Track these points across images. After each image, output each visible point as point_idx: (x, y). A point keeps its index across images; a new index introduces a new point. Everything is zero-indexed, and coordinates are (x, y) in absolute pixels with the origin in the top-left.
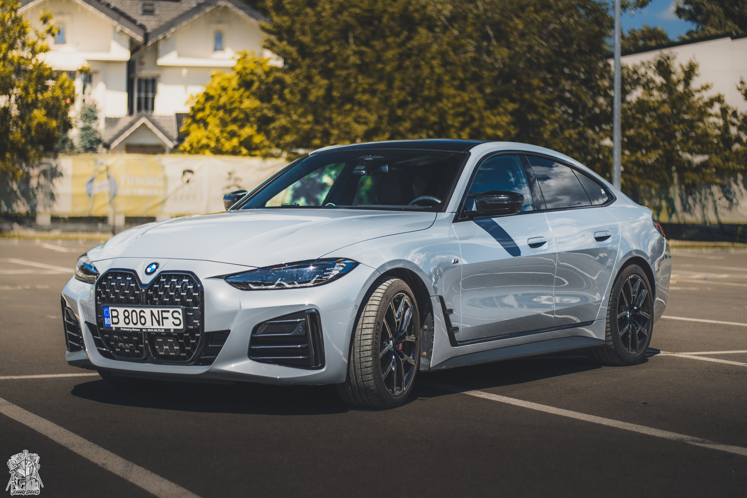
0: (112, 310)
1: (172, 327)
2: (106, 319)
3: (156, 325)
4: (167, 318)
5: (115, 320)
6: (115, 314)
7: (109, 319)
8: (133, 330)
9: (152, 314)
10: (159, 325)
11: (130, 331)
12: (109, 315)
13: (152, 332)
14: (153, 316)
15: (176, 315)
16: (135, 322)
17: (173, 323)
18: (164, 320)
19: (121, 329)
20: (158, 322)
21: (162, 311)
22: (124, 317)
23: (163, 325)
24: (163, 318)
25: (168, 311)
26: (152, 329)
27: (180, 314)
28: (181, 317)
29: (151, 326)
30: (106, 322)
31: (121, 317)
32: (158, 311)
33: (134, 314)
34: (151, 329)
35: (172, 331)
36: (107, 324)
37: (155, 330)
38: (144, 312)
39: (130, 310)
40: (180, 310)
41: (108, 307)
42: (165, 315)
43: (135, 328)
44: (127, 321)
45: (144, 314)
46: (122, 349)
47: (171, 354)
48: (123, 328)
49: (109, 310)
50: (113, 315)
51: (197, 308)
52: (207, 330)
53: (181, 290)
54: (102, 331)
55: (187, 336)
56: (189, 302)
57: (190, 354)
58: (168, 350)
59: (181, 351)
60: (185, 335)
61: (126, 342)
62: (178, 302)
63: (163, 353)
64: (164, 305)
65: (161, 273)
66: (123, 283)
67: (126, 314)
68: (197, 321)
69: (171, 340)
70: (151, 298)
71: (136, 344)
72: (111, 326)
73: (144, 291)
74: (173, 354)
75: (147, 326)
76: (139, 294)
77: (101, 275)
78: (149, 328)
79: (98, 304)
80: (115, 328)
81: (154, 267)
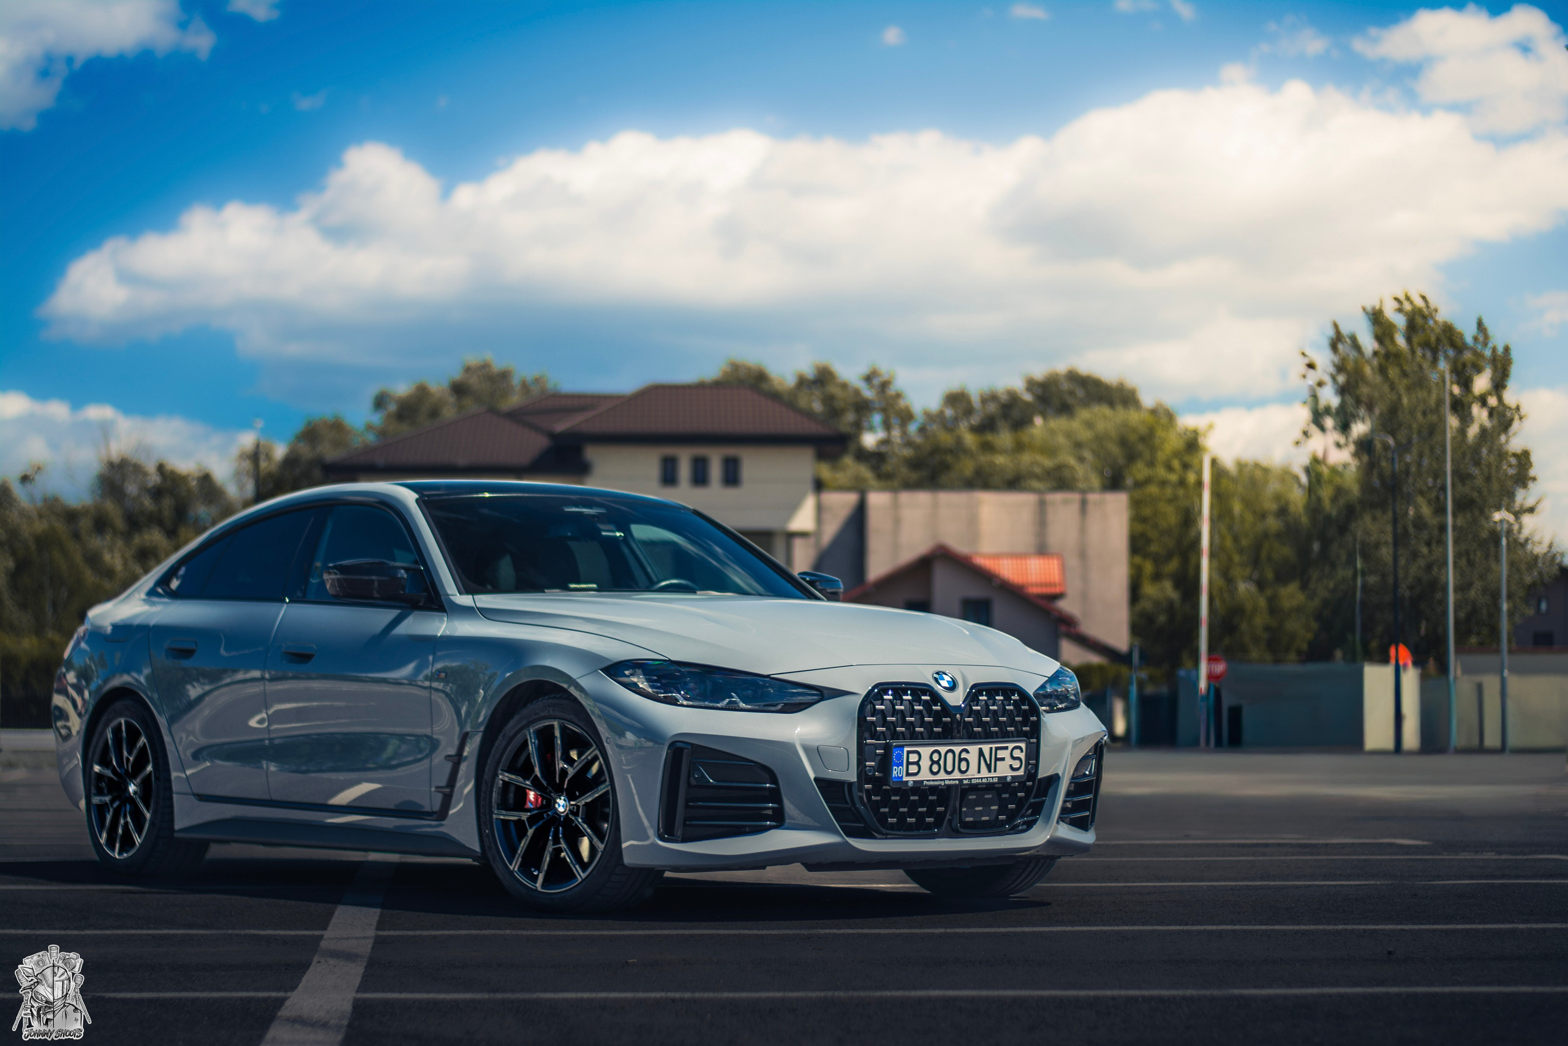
0: (909, 752)
1: (1010, 774)
2: (894, 767)
3: (984, 773)
4: (1003, 759)
5: (913, 769)
6: (913, 758)
7: (901, 768)
8: (947, 782)
9: (981, 753)
10: (990, 771)
11: (941, 785)
12: (903, 761)
13: (979, 784)
14: (982, 758)
15: (1017, 753)
16: (949, 769)
17: (1011, 766)
18: (998, 763)
19: (925, 783)
20: (989, 767)
21: (997, 749)
22: (930, 763)
23: (995, 771)
24: (997, 759)
25: (1006, 748)
26: (979, 778)
27: (1022, 751)
28: (1022, 756)
29: (977, 773)
30: (895, 772)
31: (925, 763)
32: (991, 748)
33: (950, 755)
34: (976, 778)
35: (1009, 779)
36: (895, 777)
37: (984, 781)
38: (967, 751)
39: (943, 750)
40: (1023, 745)
41: (902, 747)
42: (1000, 754)
43: (950, 780)
44: (935, 768)
45: (968, 754)
46: (902, 818)
47: (984, 819)
48: (927, 781)
49: (903, 752)
50: (910, 760)
51: (1034, 740)
52: (1040, 776)
53: (1015, 713)
54: (867, 791)
55: (1015, 787)
56: (1026, 732)
57: (1012, 815)
58: (982, 813)
59: (999, 812)
60: (1012, 785)
61: (913, 806)
62: (1012, 732)
63: (971, 819)
64: (998, 738)
65: (974, 686)
66: (920, 706)
67: (936, 757)
68: (1033, 762)
69: (990, 796)
70: (970, 728)
71: (932, 806)
72: (904, 780)
73: (958, 716)
74: (987, 818)
75: (969, 775)
76: (951, 722)
77: (864, 693)
78: (974, 778)
79: (866, 744)
80: (912, 782)
81: (947, 678)
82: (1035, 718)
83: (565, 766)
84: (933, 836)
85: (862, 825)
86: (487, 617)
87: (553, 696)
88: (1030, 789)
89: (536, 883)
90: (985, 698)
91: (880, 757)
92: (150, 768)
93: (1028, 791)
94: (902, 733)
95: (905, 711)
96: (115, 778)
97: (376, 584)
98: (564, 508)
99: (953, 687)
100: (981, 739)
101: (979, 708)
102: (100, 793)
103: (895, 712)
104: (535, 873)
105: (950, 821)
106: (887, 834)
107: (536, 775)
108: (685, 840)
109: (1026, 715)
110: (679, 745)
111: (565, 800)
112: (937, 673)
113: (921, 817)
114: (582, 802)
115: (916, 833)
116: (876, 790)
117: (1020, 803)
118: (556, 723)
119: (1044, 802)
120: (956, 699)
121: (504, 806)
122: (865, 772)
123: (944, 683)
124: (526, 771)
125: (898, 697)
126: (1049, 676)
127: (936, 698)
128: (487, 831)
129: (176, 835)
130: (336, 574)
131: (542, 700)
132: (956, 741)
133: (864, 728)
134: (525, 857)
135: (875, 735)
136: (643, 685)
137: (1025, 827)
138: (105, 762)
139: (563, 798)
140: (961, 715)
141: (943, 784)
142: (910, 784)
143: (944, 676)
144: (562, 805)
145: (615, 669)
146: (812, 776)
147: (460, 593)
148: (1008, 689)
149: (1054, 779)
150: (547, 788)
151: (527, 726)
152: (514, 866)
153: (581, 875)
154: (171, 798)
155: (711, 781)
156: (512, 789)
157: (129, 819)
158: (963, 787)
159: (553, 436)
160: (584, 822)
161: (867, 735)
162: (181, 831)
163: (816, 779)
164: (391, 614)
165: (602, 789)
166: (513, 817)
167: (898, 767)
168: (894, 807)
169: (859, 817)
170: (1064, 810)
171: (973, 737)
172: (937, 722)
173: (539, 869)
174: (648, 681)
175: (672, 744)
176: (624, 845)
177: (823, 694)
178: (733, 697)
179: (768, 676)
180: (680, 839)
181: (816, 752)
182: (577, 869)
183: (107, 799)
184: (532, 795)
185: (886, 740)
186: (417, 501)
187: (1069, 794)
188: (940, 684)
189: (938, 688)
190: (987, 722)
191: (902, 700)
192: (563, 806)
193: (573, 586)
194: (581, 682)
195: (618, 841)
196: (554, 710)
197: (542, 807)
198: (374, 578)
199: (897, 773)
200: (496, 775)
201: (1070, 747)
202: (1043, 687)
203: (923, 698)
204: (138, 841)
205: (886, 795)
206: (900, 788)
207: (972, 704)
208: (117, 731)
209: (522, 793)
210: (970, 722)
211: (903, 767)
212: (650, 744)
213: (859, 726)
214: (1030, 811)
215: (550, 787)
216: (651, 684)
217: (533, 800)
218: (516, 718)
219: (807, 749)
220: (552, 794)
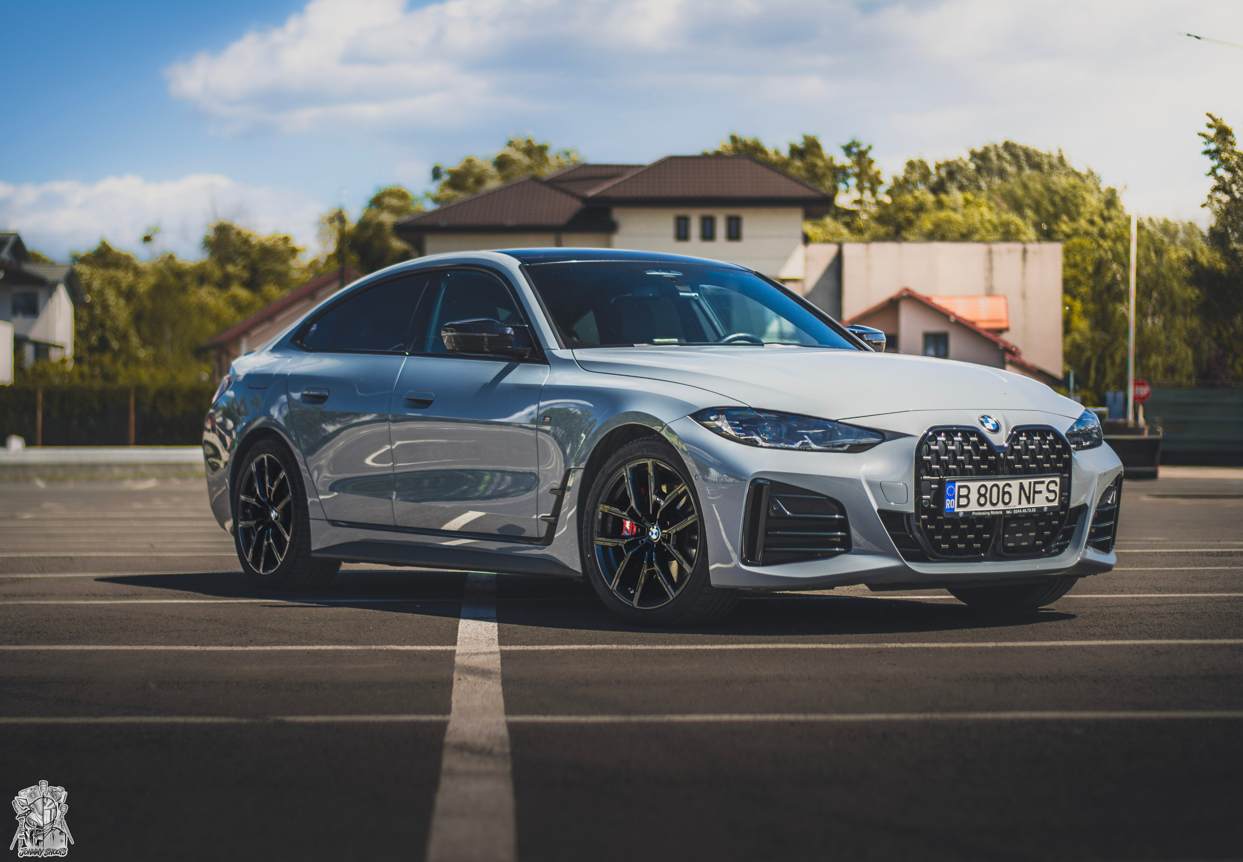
0: (960, 487)
1: (1046, 504)
2: (947, 500)
3: (1024, 504)
4: (1040, 492)
5: (963, 501)
6: (964, 492)
7: (953, 500)
8: (992, 513)
9: (1022, 487)
10: (1029, 502)
11: (987, 515)
12: (954, 495)
13: (1019, 513)
14: (1022, 491)
15: (1052, 487)
16: (994, 501)
17: (1047, 498)
18: (1036, 495)
19: (973, 513)
20: (1028, 499)
21: (1035, 483)
22: (978, 495)
23: (1034, 502)
24: (1035, 492)
25: (1043, 482)
26: (1020, 509)
27: (1056, 485)
28: (1057, 489)
29: (1017, 504)
30: (947, 506)
31: (974, 496)
32: (1030, 483)
33: (995, 489)
34: (1018, 509)
35: (1045, 509)
36: (948, 509)
37: (1025, 511)
38: (1010, 486)
39: (989, 484)
40: (1057, 480)
41: (954, 481)
42: (1039, 487)
43: (995, 511)
44: (982, 500)
45: (1010, 488)
46: (953, 543)
47: (1023, 544)
48: (976, 511)
49: (955, 487)
50: (961, 494)
51: (1067, 475)
52: (1073, 505)
53: (1050, 451)
54: (924, 520)
55: (1050, 516)
56: (1060, 468)
57: (1047, 541)
58: (1021, 539)
59: (1037, 538)
60: (1048, 514)
61: (963, 534)
62: (1047, 468)
63: (1012, 544)
64: (1035, 473)
65: (1015, 429)
66: (968, 445)
67: (983, 491)
68: (1066, 494)
69: (1029, 524)
70: (1012, 465)
71: (979, 533)
72: (955, 511)
73: (1002, 455)
74: (1026, 544)
75: (1012, 505)
76: (996, 460)
77: (921, 436)
78: (1016, 509)
79: (923, 480)
80: (962, 513)
81: (992, 422)
82: (1067, 456)
83: (658, 499)
84: (980, 560)
85: (919, 550)
86: (585, 368)
87: (646, 438)
88: (1064, 517)
89: (632, 601)
90: (1025, 438)
91: (935, 491)
92: (289, 498)
93: (1061, 519)
94: (954, 469)
95: (956, 452)
96: (259, 506)
97: (486, 340)
98: (646, 272)
99: (996, 429)
100: (1021, 474)
101: (1019, 447)
102: (246, 518)
103: (947, 452)
104: (631, 592)
105: (994, 547)
106: (940, 558)
107: (632, 507)
108: (765, 563)
109: (1059, 453)
110: (761, 481)
111: (657, 529)
112: (983, 417)
113: (969, 543)
114: (673, 530)
115: (965, 557)
116: (931, 520)
117: (1055, 530)
118: (649, 462)
119: (1074, 528)
120: (1000, 440)
121: (603, 534)
122: (922, 504)
123: (990, 426)
124: (623, 503)
125: (949, 438)
126: (1077, 418)
127: (983, 439)
128: (589, 556)
129: (313, 555)
130: (452, 331)
131: (636, 442)
132: (1000, 477)
133: (921, 466)
134: (622, 579)
135: (931, 472)
136: (728, 429)
137: (1057, 550)
138: (250, 492)
139: (655, 527)
140: (1004, 453)
141: (989, 514)
142: (961, 515)
143: (988, 419)
144: (654, 533)
145: (701, 416)
146: (876, 508)
147: (561, 348)
148: (1044, 431)
149: (1084, 508)
150: (641, 518)
151: (623, 464)
152: (614, 585)
153: (672, 594)
154: (308, 523)
155: (788, 513)
156: (611, 519)
157: (271, 541)
158: (1005, 516)
159: (585, 200)
160: (674, 548)
161: (923, 471)
162: (318, 551)
163: (879, 511)
164: (501, 366)
165: (690, 520)
166: (609, 543)
167: (950, 500)
168: (947, 535)
169: (915, 543)
170: (1091, 535)
171: (1014, 473)
172: (984, 460)
173: (634, 588)
174: (732, 425)
175: (754, 481)
176: (711, 568)
177: (883, 436)
178: (805, 439)
179: (836, 421)
180: (761, 563)
181: (878, 487)
182: (668, 589)
183: (252, 523)
184: (628, 524)
185: (939, 476)
186: (520, 267)
187: (1095, 521)
188: (984, 426)
189: (984, 430)
190: (1027, 460)
191: (953, 441)
192: (656, 534)
193: (656, 340)
194: (672, 426)
195: (706, 565)
196: (647, 451)
197: (637, 534)
198: (484, 334)
199: (950, 505)
200: (596, 507)
201: (1096, 481)
202: (1072, 428)
203: (971, 439)
204: (280, 560)
205: (939, 525)
206: (952, 518)
207: (1013, 443)
208: (260, 465)
209: (619, 523)
210: (1012, 460)
211: (954, 499)
212: (731, 480)
213: (917, 462)
214: (1061, 536)
215: (644, 517)
216: (733, 428)
217: (629, 528)
218: (614, 457)
219: (871, 484)
220: (646, 523)
